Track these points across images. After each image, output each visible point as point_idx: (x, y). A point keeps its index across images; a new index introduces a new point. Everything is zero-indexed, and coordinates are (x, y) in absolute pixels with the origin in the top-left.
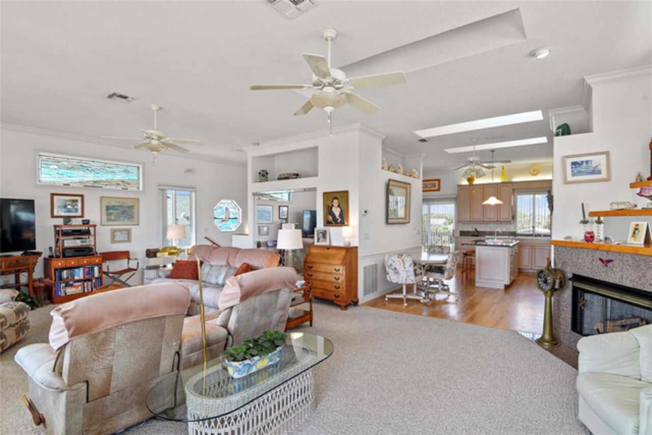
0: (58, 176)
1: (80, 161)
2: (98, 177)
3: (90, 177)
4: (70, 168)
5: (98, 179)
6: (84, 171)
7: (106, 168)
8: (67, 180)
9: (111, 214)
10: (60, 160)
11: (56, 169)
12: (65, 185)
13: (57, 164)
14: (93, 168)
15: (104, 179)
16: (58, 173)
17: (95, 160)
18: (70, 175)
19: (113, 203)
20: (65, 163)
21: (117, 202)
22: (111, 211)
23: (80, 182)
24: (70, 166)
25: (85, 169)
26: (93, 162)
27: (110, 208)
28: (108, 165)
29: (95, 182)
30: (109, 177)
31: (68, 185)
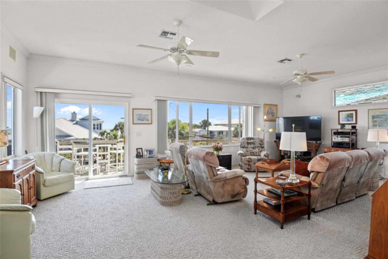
0: (344, 100)
1: (356, 88)
2: (369, 96)
3: (363, 97)
4: (351, 94)
5: (368, 97)
6: (359, 94)
7: (374, 89)
8: (349, 102)
9: (376, 121)
10: (345, 90)
11: (343, 96)
12: (347, 105)
13: (344, 93)
14: (366, 90)
15: (373, 96)
16: (344, 99)
17: (366, 85)
18: (350, 98)
19: (378, 113)
20: (348, 92)
21: (380, 112)
22: (376, 119)
23: (357, 102)
24: (351, 93)
25: (360, 92)
26: (365, 86)
27: (376, 117)
28: (376, 86)
29: (367, 100)
30: (377, 94)
31: (349, 104)
